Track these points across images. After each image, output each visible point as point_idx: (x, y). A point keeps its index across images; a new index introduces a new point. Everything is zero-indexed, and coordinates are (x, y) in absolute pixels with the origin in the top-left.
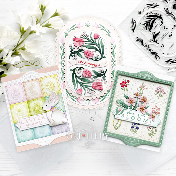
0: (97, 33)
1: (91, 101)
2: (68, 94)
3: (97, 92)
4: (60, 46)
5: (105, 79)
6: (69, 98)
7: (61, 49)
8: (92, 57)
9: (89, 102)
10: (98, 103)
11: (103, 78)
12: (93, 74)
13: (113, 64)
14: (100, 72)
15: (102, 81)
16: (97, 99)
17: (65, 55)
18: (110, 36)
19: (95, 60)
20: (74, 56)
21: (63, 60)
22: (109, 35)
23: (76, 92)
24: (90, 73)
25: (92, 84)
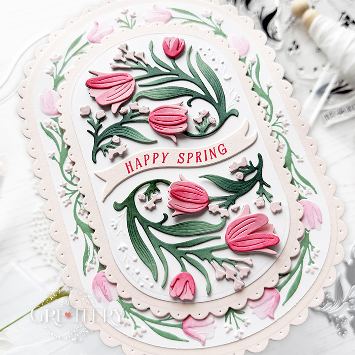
0: (170, 36)
1: (248, 315)
2: (135, 318)
3: (260, 264)
4: (45, 126)
5: (271, 197)
6: (145, 332)
7: (49, 138)
8: (184, 127)
9: (240, 323)
10: (280, 311)
11: (261, 193)
12: (213, 192)
13: (275, 128)
14: (240, 175)
15: (260, 208)
16: (268, 293)
17: (73, 155)
18: (225, 36)
19: (203, 134)
20: (113, 145)
21: (69, 177)
23: (166, 295)
24: (198, 191)
25: (222, 234)
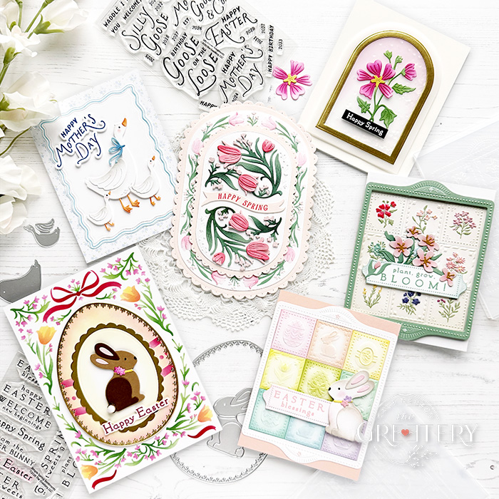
0: (269, 140)
1: (241, 282)
2: (194, 261)
3: (256, 264)
4: (190, 157)
5: (276, 239)
6: (195, 268)
7: (190, 164)
8: (253, 190)
9: (236, 284)
10: (255, 287)
11: (273, 235)
12: (252, 225)
13: (295, 209)
14: (267, 223)
15: (268, 242)
16: (253, 278)
17: (197, 178)
18: (297, 151)
19: (260, 196)
20: (217, 182)
21: (191, 187)
22: (295, 147)
23: (211, 258)
24: (246, 222)
25: (246, 245)
